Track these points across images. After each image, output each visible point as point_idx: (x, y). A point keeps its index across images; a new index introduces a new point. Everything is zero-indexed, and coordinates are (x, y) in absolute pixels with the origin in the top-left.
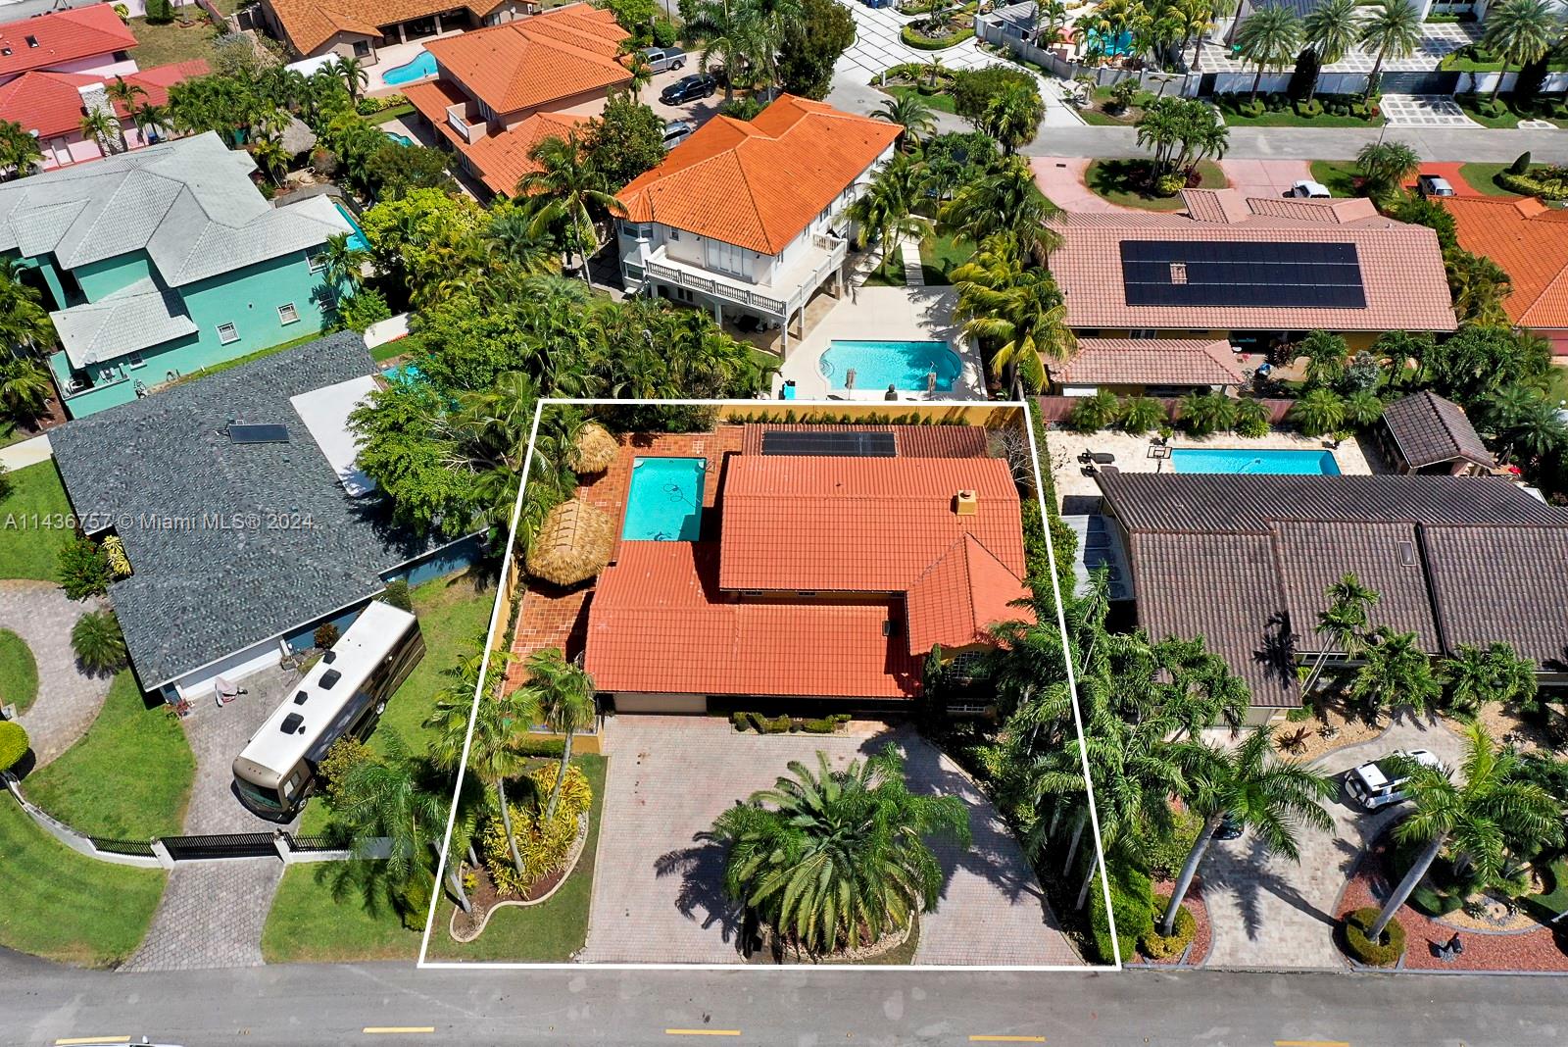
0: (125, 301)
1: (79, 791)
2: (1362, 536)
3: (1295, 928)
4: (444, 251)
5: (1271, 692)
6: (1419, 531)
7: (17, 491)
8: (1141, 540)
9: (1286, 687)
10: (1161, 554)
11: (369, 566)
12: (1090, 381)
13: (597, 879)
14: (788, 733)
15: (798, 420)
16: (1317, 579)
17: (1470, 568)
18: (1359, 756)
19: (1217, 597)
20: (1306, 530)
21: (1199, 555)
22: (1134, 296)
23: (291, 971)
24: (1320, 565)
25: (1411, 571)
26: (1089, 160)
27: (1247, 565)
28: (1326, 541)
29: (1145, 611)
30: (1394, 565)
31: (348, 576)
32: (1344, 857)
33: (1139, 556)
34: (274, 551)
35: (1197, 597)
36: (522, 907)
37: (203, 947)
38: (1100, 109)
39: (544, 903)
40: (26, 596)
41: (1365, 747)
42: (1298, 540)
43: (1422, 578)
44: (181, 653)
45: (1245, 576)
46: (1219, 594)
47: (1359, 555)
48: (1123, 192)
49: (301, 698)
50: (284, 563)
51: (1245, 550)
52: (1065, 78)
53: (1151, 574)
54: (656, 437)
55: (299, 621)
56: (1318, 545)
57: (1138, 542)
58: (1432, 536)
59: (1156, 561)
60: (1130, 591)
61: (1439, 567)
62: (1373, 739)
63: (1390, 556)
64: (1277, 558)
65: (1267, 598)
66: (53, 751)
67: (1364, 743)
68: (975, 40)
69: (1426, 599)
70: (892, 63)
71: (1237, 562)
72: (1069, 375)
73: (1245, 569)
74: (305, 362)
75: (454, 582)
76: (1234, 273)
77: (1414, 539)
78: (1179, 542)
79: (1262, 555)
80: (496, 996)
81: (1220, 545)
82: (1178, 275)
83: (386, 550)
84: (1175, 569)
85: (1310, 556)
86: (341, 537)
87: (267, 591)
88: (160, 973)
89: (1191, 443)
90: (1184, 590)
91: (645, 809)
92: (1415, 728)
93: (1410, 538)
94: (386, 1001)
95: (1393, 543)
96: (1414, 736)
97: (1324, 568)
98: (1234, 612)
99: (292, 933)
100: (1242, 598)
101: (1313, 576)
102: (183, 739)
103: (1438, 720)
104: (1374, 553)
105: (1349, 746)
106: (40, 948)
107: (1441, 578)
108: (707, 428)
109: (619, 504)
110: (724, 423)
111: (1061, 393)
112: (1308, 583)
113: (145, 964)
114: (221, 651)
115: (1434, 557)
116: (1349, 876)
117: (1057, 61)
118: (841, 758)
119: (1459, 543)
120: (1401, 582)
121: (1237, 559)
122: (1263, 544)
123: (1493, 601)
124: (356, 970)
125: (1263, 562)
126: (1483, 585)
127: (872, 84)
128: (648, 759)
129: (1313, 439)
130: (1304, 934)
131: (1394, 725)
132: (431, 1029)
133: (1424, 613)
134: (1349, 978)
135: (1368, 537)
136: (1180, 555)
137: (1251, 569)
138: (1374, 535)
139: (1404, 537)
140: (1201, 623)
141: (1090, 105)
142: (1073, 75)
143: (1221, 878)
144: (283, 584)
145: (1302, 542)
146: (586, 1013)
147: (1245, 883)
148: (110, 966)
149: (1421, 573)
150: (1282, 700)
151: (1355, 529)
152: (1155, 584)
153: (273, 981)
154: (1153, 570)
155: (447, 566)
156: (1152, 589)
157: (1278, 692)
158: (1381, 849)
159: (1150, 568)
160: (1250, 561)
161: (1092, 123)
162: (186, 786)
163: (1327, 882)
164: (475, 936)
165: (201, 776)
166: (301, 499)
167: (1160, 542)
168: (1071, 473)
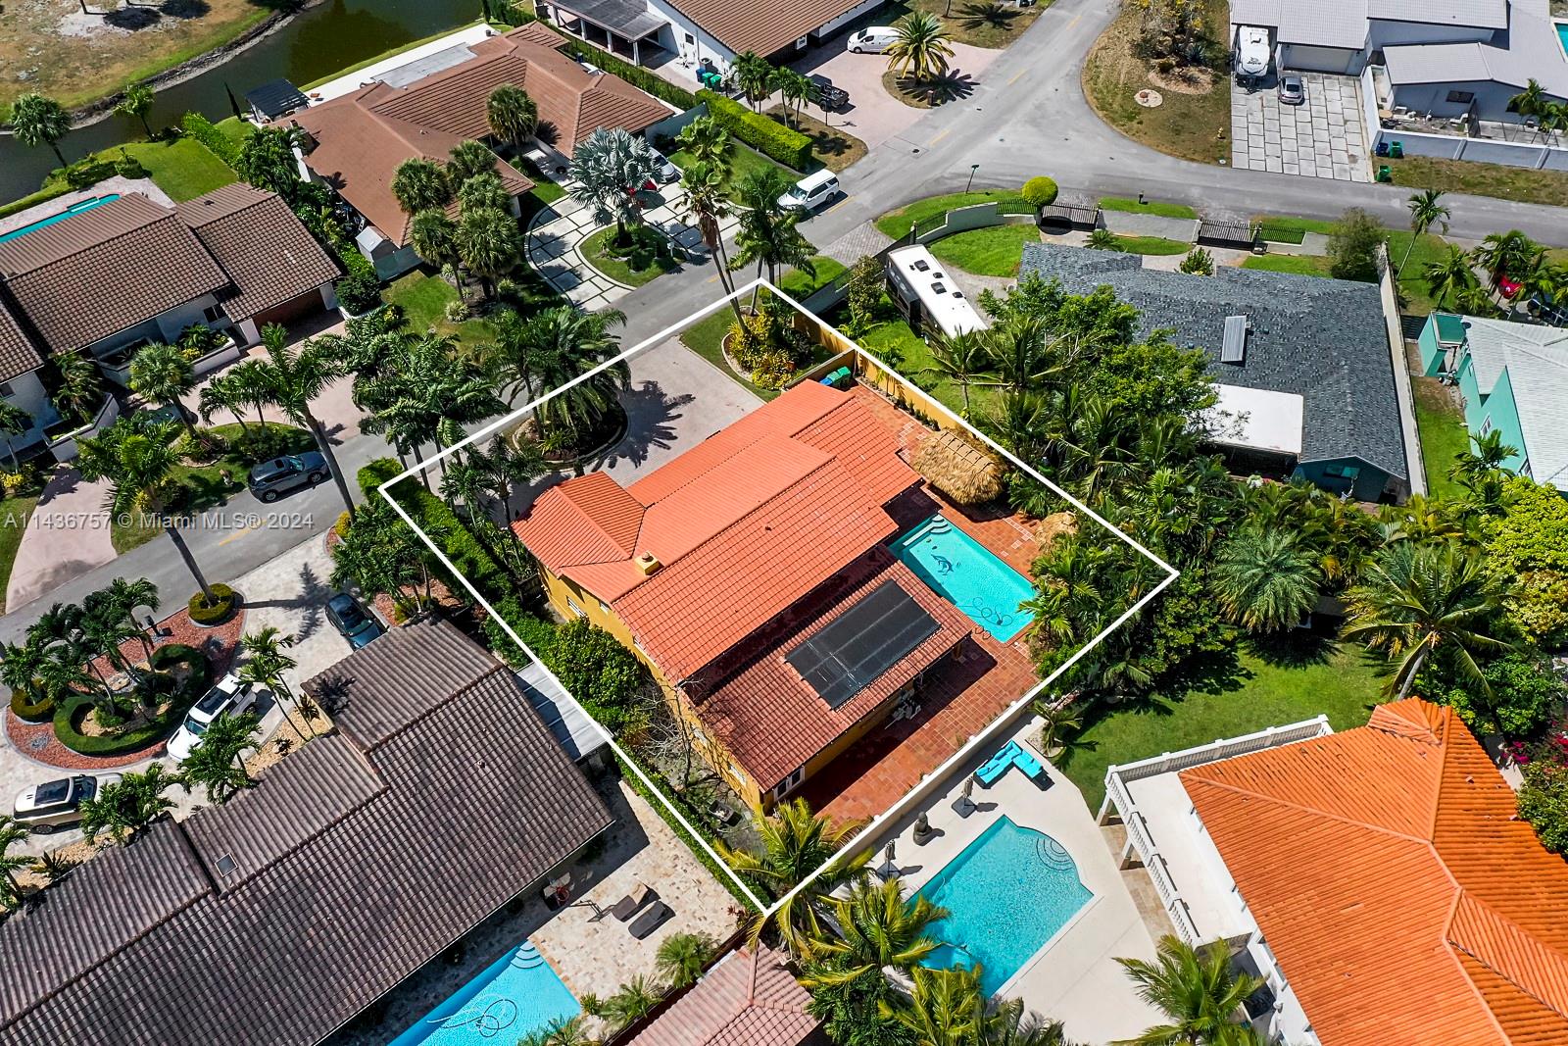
1: (1004, 238)
3: (269, 588)
130: (263, 588)
143: (330, 587)
148: (877, 220)
168: (666, 881)
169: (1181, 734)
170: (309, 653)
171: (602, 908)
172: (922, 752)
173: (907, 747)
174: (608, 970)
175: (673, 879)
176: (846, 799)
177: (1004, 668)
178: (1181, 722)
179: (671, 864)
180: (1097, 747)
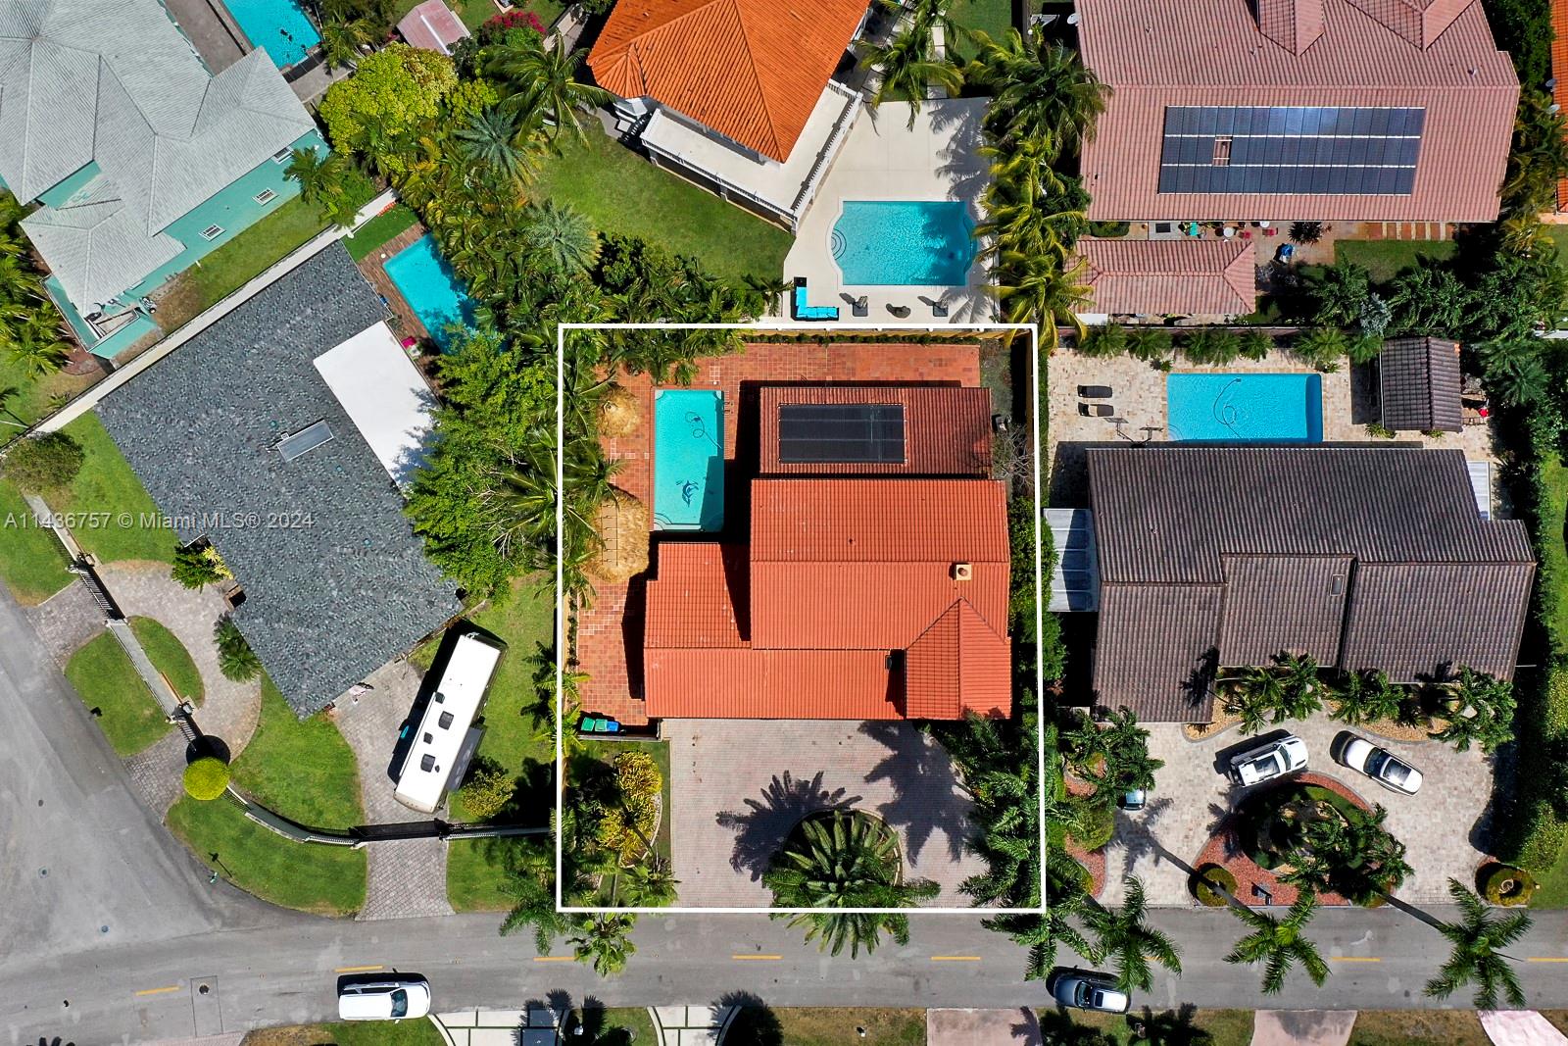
1: (274, 779)
2: (1304, 568)
3: (1164, 875)
6: (1354, 567)
8: (1111, 592)
10: (1125, 603)
13: (674, 846)
16: (1254, 606)
17: (1385, 600)
20: (1257, 564)
21: (1157, 604)
22: (1168, 182)
23: (473, 918)
24: (1260, 594)
25: (1335, 602)
27: (1196, 612)
29: (1102, 651)
30: (1323, 593)
32: (1213, 819)
33: (1106, 605)
37: (409, 901)
40: (149, 579)
42: (1248, 573)
43: (1342, 607)
47: (1296, 586)
49: (428, 738)
51: (1197, 600)
53: (1113, 621)
56: (1263, 577)
57: (1107, 593)
58: (1363, 574)
59: (1119, 609)
60: (1095, 602)
61: (1360, 600)
63: (1322, 586)
64: (1222, 607)
65: (1206, 637)
66: (239, 742)
69: (1340, 623)
71: (1188, 609)
73: (1192, 615)
77: (1347, 573)
78: (1143, 593)
79: (1210, 603)
81: (1177, 594)
82: (1220, 153)
84: (1134, 616)
85: (1254, 587)
88: (387, 921)
89: (1189, 366)
91: (702, 786)
93: (1344, 571)
95: (1328, 577)
97: (1262, 597)
98: (1176, 649)
99: (468, 891)
101: (1252, 603)
102: (337, 732)
104: (1309, 583)
106: (297, 905)
107: (1357, 608)
109: (647, 455)
112: (1246, 610)
113: (373, 914)
115: (1358, 592)
116: (1212, 835)
118: (849, 737)
119: (1384, 579)
120: (1324, 608)
121: (1189, 607)
122: (1214, 594)
125: (1210, 609)
126: (1391, 615)
128: (700, 741)
129: (1309, 359)
130: (1169, 880)
133: (1334, 634)
134: (1191, 912)
135: (1309, 570)
136: (1141, 605)
137: (1198, 616)
138: (1314, 568)
139: (1339, 570)
140: (1146, 660)
143: (1120, 837)
145: (1250, 574)
146: (678, 946)
147: (1136, 841)
148: (350, 916)
149: (1344, 601)
152: (1115, 628)
153: (465, 926)
154: (1116, 616)
156: (1112, 633)
158: (1241, 812)
160: (1199, 609)
162: (353, 773)
163: (1195, 840)
165: (361, 765)
167: (1127, 593)
168: (1068, 410)
169: (687, 240)
170: (1172, 781)
171: (1115, 424)
172: (849, 364)
173: (854, 375)
174: (1138, 385)
175: (1063, 408)
176: (921, 374)
177: (741, 374)
178: (678, 246)
179: (1057, 418)
180: (746, 275)
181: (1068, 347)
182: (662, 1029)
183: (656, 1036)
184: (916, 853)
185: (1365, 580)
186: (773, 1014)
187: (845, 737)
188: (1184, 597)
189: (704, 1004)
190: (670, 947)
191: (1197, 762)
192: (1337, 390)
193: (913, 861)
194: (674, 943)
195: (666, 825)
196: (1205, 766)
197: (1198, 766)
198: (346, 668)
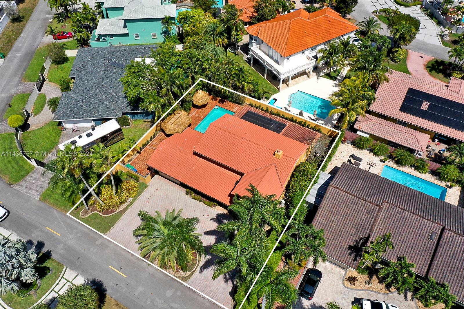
0: (116, 20)
2: (419, 222)
4: (193, 28)
5: (348, 259)
6: (443, 229)
7: (69, 62)
8: (332, 190)
9: (354, 261)
10: (336, 197)
11: (121, 109)
12: (367, 131)
13: (122, 217)
14: (199, 201)
15: (269, 111)
16: (392, 229)
17: (455, 252)
18: (374, 296)
19: (347, 219)
20: (398, 211)
21: (349, 203)
22: (403, 108)
23: (42, 204)
24: (396, 225)
25: (431, 243)
26: (433, 58)
27: (365, 213)
28: (404, 218)
29: (320, 213)
30: (426, 238)
31: (114, 110)
33: (328, 194)
34: (99, 96)
35: (340, 216)
36: (100, 215)
37: (30, 189)
38: (450, 41)
39: (106, 217)
41: (379, 295)
42: (393, 213)
43: (434, 247)
44: (65, 114)
45: (362, 217)
46: (349, 219)
47: (414, 228)
48: (438, 73)
49: (80, 137)
50: (100, 100)
51: (367, 208)
52: (444, 27)
53: (328, 202)
54: (226, 102)
55: (96, 117)
56: (399, 218)
57: (330, 190)
58: (446, 234)
59: (333, 198)
61: (443, 246)
62: (384, 294)
63: (426, 233)
64: (377, 216)
65: (365, 228)
66: (34, 128)
67: (379, 293)
68: (420, 6)
69: (431, 255)
70: (385, 7)
71: (362, 211)
72: (361, 127)
73: (363, 214)
74: (144, 49)
75: (146, 121)
76: (447, 112)
77: (439, 232)
78: (344, 196)
79: (372, 212)
80: (79, 235)
81: (359, 202)
82: (425, 106)
83: (127, 106)
84: (338, 204)
85: (394, 221)
86: (118, 99)
87: (92, 107)
88: (18, 191)
89: (395, 166)
90: (337, 212)
91: (147, 204)
92: (404, 298)
93: (438, 230)
94: (56, 223)
95: (430, 230)
96: (401, 300)
97: (397, 227)
98: (350, 227)
99: (49, 195)
100: (356, 224)
101: (391, 228)
102: (59, 137)
103: (415, 300)
104: (420, 230)
105: (373, 291)
107: (440, 250)
108: (241, 104)
109: (202, 117)
110: (248, 104)
111: (356, 132)
112: (388, 229)
113: (17, 187)
114: (74, 118)
115: (443, 241)
117: (444, 20)
118: (208, 215)
119: (456, 241)
120: (425, 245)
121: (362, 210)
122: (375, 209)
123: (458, 268)
124: (55, 212)
125: (371, 215)
126: (457, 260)
127: (374, 13)
128: (158, 191)
129: (443, 182)
131: (396, 293)
132: (59, 235)
133: (427, 259)
135: (421, 223)
136: (343, 200)
137: (365, 215)
138: (424, 224)
139: (436, 229)
140: (337, 226)
141: (448, 39)
142: (448, 27)
144: (97, 106)
145: (394, 214)
146: (95, 251)
148: (10, 184)
149: (435, 245)
150: (350, 264)
151: (417, 218)
152: (328, 206)
153: (37, 205)
154: (330, 201)
155: (146, 117)
156: (326, 207)
157: (350, 261)
159: (329, 200)
160: (367, 213)
161: (444, 45)
162: (52, 148)
164: (85, 217)
166: (115, 85)
167: (338, 193)
175: (342, 158)
181: (352, 145)
182: (62, 277)
183: (58, 279)
184: (204, 268)
185: (447, 238)
186: (105, 298)
187: (206, 215)
188: (362, 205)
189: (84, 277)
190: (92, 249)
191: (344, 296)
192: (453, 196)
193: (201, 271)
194: (94, 249)
195: (125, 210)
196: (348, 300)
197: (344, 298)
198: (77, 113)
